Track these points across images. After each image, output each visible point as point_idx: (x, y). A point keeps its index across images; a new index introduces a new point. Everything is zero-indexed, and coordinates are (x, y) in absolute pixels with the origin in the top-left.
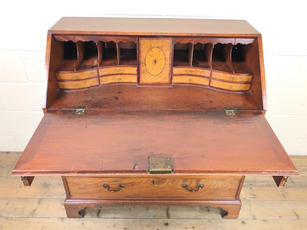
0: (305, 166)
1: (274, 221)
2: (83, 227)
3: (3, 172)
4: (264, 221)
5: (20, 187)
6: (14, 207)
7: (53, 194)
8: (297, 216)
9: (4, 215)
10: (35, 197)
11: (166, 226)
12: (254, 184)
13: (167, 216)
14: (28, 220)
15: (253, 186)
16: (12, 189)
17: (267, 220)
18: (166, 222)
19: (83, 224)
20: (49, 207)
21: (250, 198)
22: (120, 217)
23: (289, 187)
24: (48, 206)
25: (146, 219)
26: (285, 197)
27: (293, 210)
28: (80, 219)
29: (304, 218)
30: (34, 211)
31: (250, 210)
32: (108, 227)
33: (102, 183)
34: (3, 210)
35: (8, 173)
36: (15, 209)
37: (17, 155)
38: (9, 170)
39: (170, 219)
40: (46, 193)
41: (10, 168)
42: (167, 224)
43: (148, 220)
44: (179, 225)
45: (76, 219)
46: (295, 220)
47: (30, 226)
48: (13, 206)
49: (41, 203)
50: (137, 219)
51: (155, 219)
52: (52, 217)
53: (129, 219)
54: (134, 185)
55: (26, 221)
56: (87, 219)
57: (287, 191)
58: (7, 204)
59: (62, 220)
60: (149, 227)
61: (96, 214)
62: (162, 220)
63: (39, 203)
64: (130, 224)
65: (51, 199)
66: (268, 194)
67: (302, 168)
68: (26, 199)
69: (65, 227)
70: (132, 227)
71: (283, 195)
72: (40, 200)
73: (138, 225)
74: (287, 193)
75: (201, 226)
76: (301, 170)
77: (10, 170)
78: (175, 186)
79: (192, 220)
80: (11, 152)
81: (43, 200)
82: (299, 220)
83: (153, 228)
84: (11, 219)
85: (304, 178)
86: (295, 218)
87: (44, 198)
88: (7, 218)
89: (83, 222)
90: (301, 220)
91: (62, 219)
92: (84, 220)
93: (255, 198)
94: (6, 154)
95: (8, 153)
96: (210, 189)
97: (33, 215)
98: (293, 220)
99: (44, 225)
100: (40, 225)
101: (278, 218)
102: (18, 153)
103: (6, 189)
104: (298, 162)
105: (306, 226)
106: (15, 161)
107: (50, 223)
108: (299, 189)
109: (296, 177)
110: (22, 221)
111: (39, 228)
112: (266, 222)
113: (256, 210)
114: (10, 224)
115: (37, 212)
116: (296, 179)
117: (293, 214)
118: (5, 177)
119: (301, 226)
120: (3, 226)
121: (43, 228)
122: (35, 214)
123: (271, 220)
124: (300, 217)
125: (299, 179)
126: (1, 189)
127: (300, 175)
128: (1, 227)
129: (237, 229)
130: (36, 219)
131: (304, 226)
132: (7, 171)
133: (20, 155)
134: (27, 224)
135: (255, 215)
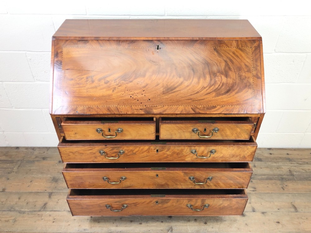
0: (305, 159)
1: (273, 213)
2: (91, 220)
3: (14, 167)
4: (263, 213)
5: (31, 182)
6: (26, 201)
7: (62, 189)
8: (295, 208)
9: (17, 208)
10: (46, 191)
11: (169, 218)
12: (255, 177)
14: (40, 213)
15: (254, 179)
16: (24, 184)
17: (266, 212)
19: (91, 217)
20: (59, 201)
21: (250, 191)
23: (288, 180)
24: (58, 200)
26: (284, 189)
27: (292, 203)
29: (302, 210)
30: (45, 204)
31: (250, 203)
34: (16, 204)
35: (19, 168)
36: (27, 203)
37: (26, 150)
38: (19, 165)
40: (56, 188)
41: (20, 163)
44: (182, 218)
46: (293, 212)
48: (25, 200)
49: (52, 197)
52: (63, 210)
54: (138, 205)
55: (38, 215)
57: (286, 184)
58: (19, 199)
60: (153, 220)
63: (50, 197)
65: (61, 193)
66: (268, 187)
67: (302, 161)
68: (37, 193)
71: (283, 188)
72: (50, 195)
74: (286, 186)
75: (203, 219)
76: (300, 163)
77: (20, 165)
80: (20, 147)
81: (53, 194)
82: (296, 212)
83: (157, 221)
84: (24, 212)
85: (304, 171)
86: (293, 210)
87: (54, 192)
88: (20, 212)
90: (299, 212)
93: (256, 191)
94: (16, 149)
95: (17, 148)
97: (45, 208)
98: (291, 212)
99: (55, 218)
100: (51, 218)
101: (276, 210)
102: (27, 148)
103: (17, 184)
104: (298, 155)
105: (303, 218)
106: (24, 156)
107: (61, 216)
108: (298, 182)
109: (296, 170)
110: (34, 215)
111: (50, 221)
112: (265, 214)
113: (256, 203)
114: (23, 217)
115: (48, 206)
116: (296, 171)
117: (291, 206)
118: (16, 172)
119: (298, 218)
120: (16, 220)
121: (54, 221)
122: (47, 208)
123: (269, 212)
124: (298, 209)
125: (299, 172)
126: (13, 184)
127: (301, 168)
128: (15, 221)
129: (237, 221)
130: (48, 213)
131: (302, 218)
132: (17, 166)
133: (29, 150)
134: (39, 217)
135: (255, 208)
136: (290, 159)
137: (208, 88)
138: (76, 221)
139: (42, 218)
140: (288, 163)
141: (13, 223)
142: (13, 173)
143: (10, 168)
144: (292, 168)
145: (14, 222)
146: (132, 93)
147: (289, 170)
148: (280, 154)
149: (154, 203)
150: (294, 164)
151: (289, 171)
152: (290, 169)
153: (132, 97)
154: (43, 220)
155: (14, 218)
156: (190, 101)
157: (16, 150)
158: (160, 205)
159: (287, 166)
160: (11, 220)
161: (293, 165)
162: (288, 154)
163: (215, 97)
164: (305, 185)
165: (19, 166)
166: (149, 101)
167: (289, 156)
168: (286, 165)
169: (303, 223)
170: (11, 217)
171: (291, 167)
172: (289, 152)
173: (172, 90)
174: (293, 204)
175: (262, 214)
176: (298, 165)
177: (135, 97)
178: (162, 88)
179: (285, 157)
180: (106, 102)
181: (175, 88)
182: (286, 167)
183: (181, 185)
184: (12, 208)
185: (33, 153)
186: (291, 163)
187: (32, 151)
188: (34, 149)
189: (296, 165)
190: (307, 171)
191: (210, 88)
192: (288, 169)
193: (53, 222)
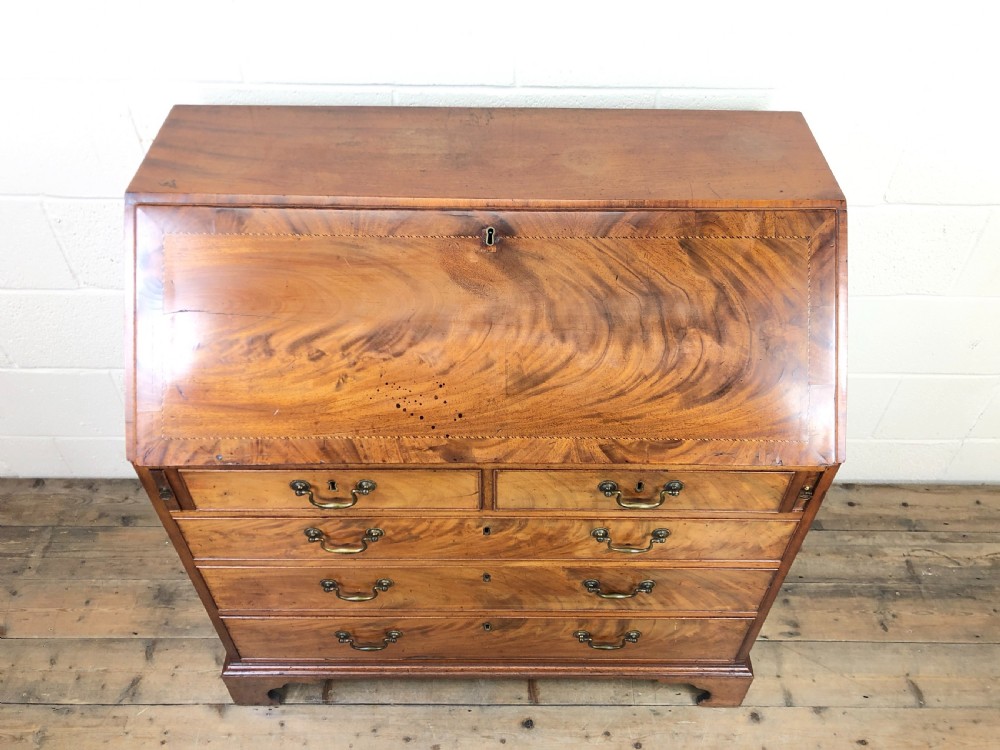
0: (959, 521)
1: (847, 710)
2: (282, 734)
3: (32, 552)
4: (818, 710)
5: (87, 602)
6: (74, 670)
7: (188, 627)
8: (918, 693)
9: (47, 696)
10: (135, 637)
11: (526, 730)
12: (797, 587)
13: (530, 698)
14: (119, 712)
15: (794, 594)
16: (64, 610)
17: (826, 708)
18: (527, 716)
19: (282, 725)
20: (180, 669)
21: (782, 634)
22: (392, 701)
23: (902, 596)
24: (176, 667)
25: (468, 708)
26: (886, 629)
27: (908, 675)
28: (272, 707)
29: (938, 701)
30: (135, 682)
31: (778, 676)
32: (358, 735)
33: (333, 628)
34: (44, 680)
35: (47, 555)
36: (78, 678)
37: (67, 491)
38: (46, 544)
39: (539, 708)
40: (166, 624)
41: (49, 536)
42: (528, 724)
43: (473, 709)
44: (566, 728)
45: (263, 709)
46: (912, 707)
47: (127, 733)
48: (70, 668)
49: (155, 655)
50: (440, 707)
51: (495, 708)
52: (190, 702)
53: (418, 708)
55: (115, 717)
56: (293, 707)
57: (894, 611)
58: (53, 662)
59: (220, 711)
60: (475, 735)
61: (318, 693)
62: (515, 709)
63: (149, 655)
64: (422, 723)
65: (184, 643)
66: (836, 620)
67: (948, 527)
68: (107, 643)
69: (229, 735)
70: (428, 734)
71: (882, 624)
72: (151, 648)
73: (444, 727)
74: (894, 616)
75: (629, 731)
76: (943, 535)
77: (50, 542)
78: (555, 634)
79: (604, 710)
80: (47, 479)
81: (159, 646)
82: (921, 706)
83: (488, 737)
84: (69, 710)
85: (951, 566)
86: (911, 699)
87: (161, 640)
88: (57, 708)
89: (284, 718)
90: (928, 707)
91: (220, 708)
92: (283, 712)
93: (798, 634)
94: (35, 486)
95: (38, 482)
96: (661, 641)
97: (134, 694)
98: (905, 707)
99: (167, 729)
100: (155, 730)
101: (859, 699)
102: (70, 483)
103: (44, 610)
104: (938, 507)
105: (941, 726)
106: (63, 513)
107: (186, 723)
108: (933, 602)
109: (927, 562)
110: (102, 717)
111: (153, 738)
112: (823, 714)
113: (797, 676)
114: (67, 725)
115: (143, 686)
116: (928, 567)
117: (905, 686)
118: (38, 570)
119: (925, 728)
120: (47, 734)
121: (164, 738)
122: (140, 694)
123: (837, 707)
124: (927, 698)
125: (937, 567)
126: (29, 610)
127: (942, 553)
128: (42, 738)
129: (737, 739)
130: (144, 710)
131: (935, 729)
132: (41, 547)
133: (79, 489)
134: (118, 725)
135: (793, 692)
136: (910, 521)
137: (656, 378)
138: (234, 738)
139: (128, 729)
140: (904, 535)
141: (38, 746)
142: (28, 573)
143: (20, 555)
144: (916, 553)
145: (39, 743)
146: (401, 392)
147: (907, 562)
148: (881, 506)
149: (477, 628)
150: (923, 539)
151: (904, 565)
152: (909, 558)
153: (401, 409)
154: (130, 736)
155: (38, 729)
156: (596, 421)
157: (34, 491)
158: (496, 633)
159: (900, 546)
160: (30, 733)
161: (918, 542)
162: (905, 505)
163: (680, 408)
164: (953, 614)
165: (47, 548)
166: (458, 419)
167: (910, 513)
168: (898, 542)
169: (938, 743)
170: (31, 723)
171: (913, 551)
172: (911, 498)
173: (536, 384)
174: (910, 678)
175: (815, 715)
176: (934, 543)
177: (411, 408)
178: (503, 379)
179: (896, 517)
180: (316, 423)
181: (547, 377)
182: (897, 549)
183: (560, 602)
184: (30, 693)
185: (92, 500)
186: (915, 538)
187: (85, 492)
188: (94, 487)
189: (927, 542)
190: (961, 562)
191: (662, 377)
192: (904, 559)
193: (163, 743)
